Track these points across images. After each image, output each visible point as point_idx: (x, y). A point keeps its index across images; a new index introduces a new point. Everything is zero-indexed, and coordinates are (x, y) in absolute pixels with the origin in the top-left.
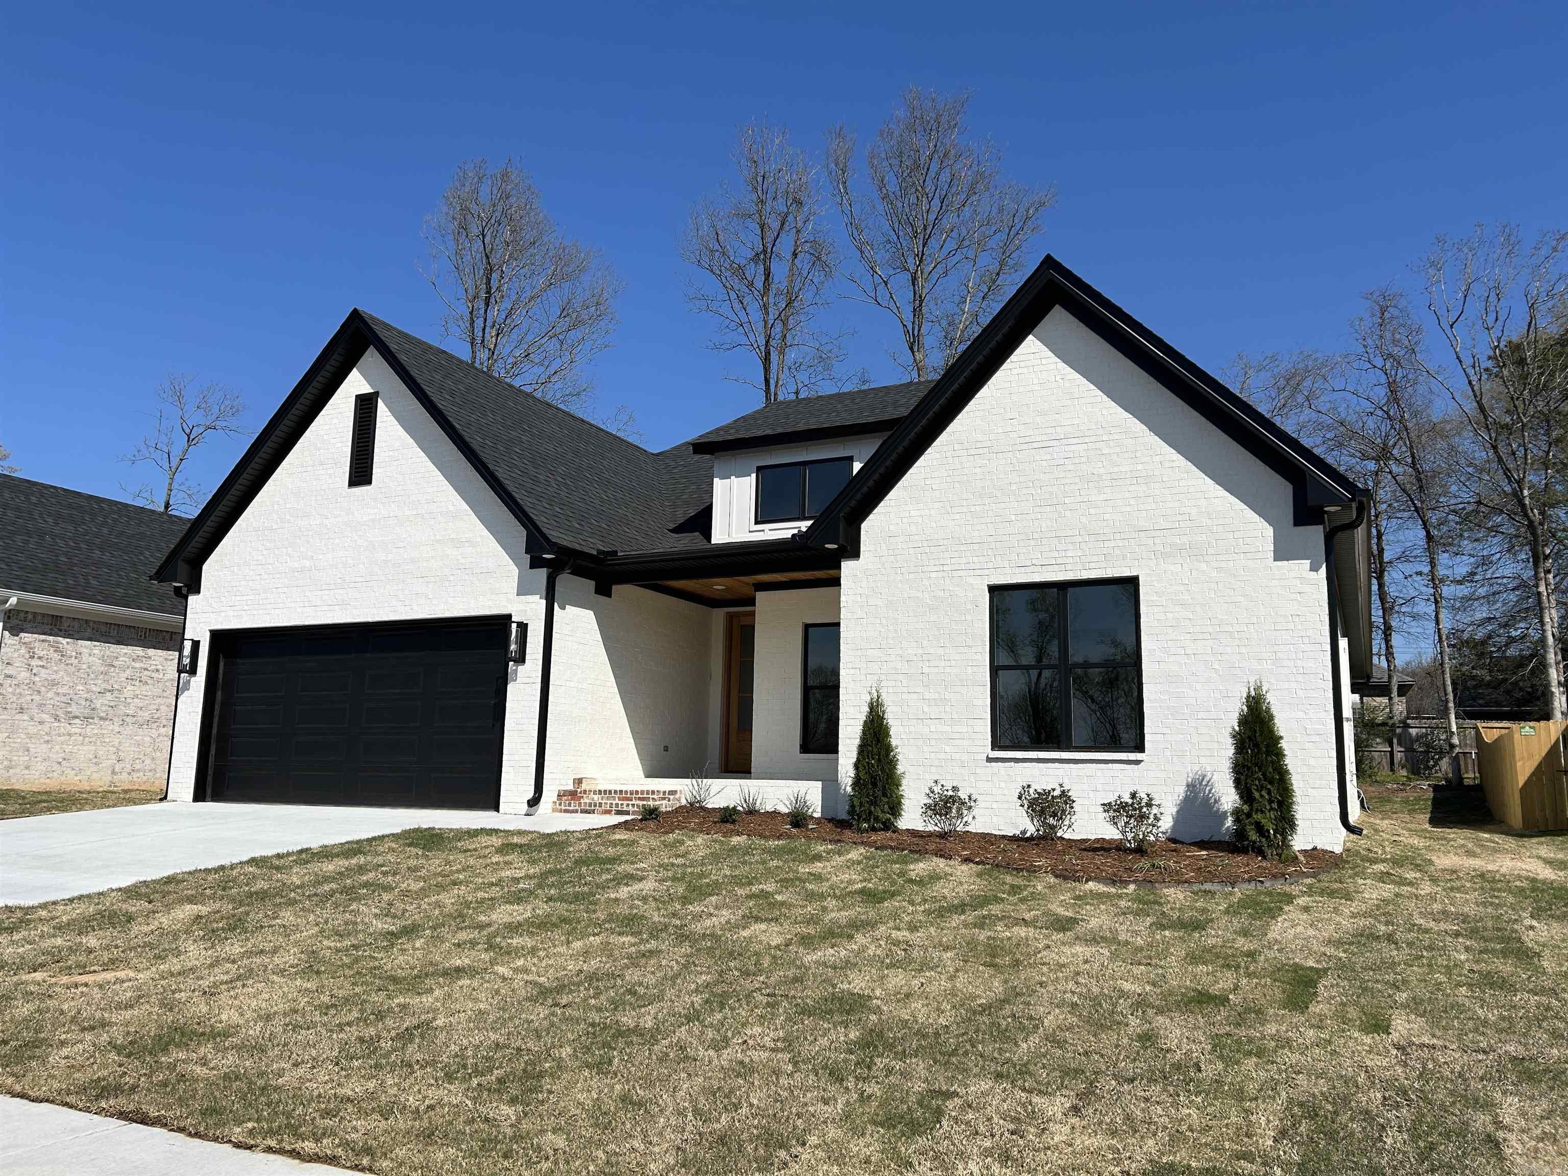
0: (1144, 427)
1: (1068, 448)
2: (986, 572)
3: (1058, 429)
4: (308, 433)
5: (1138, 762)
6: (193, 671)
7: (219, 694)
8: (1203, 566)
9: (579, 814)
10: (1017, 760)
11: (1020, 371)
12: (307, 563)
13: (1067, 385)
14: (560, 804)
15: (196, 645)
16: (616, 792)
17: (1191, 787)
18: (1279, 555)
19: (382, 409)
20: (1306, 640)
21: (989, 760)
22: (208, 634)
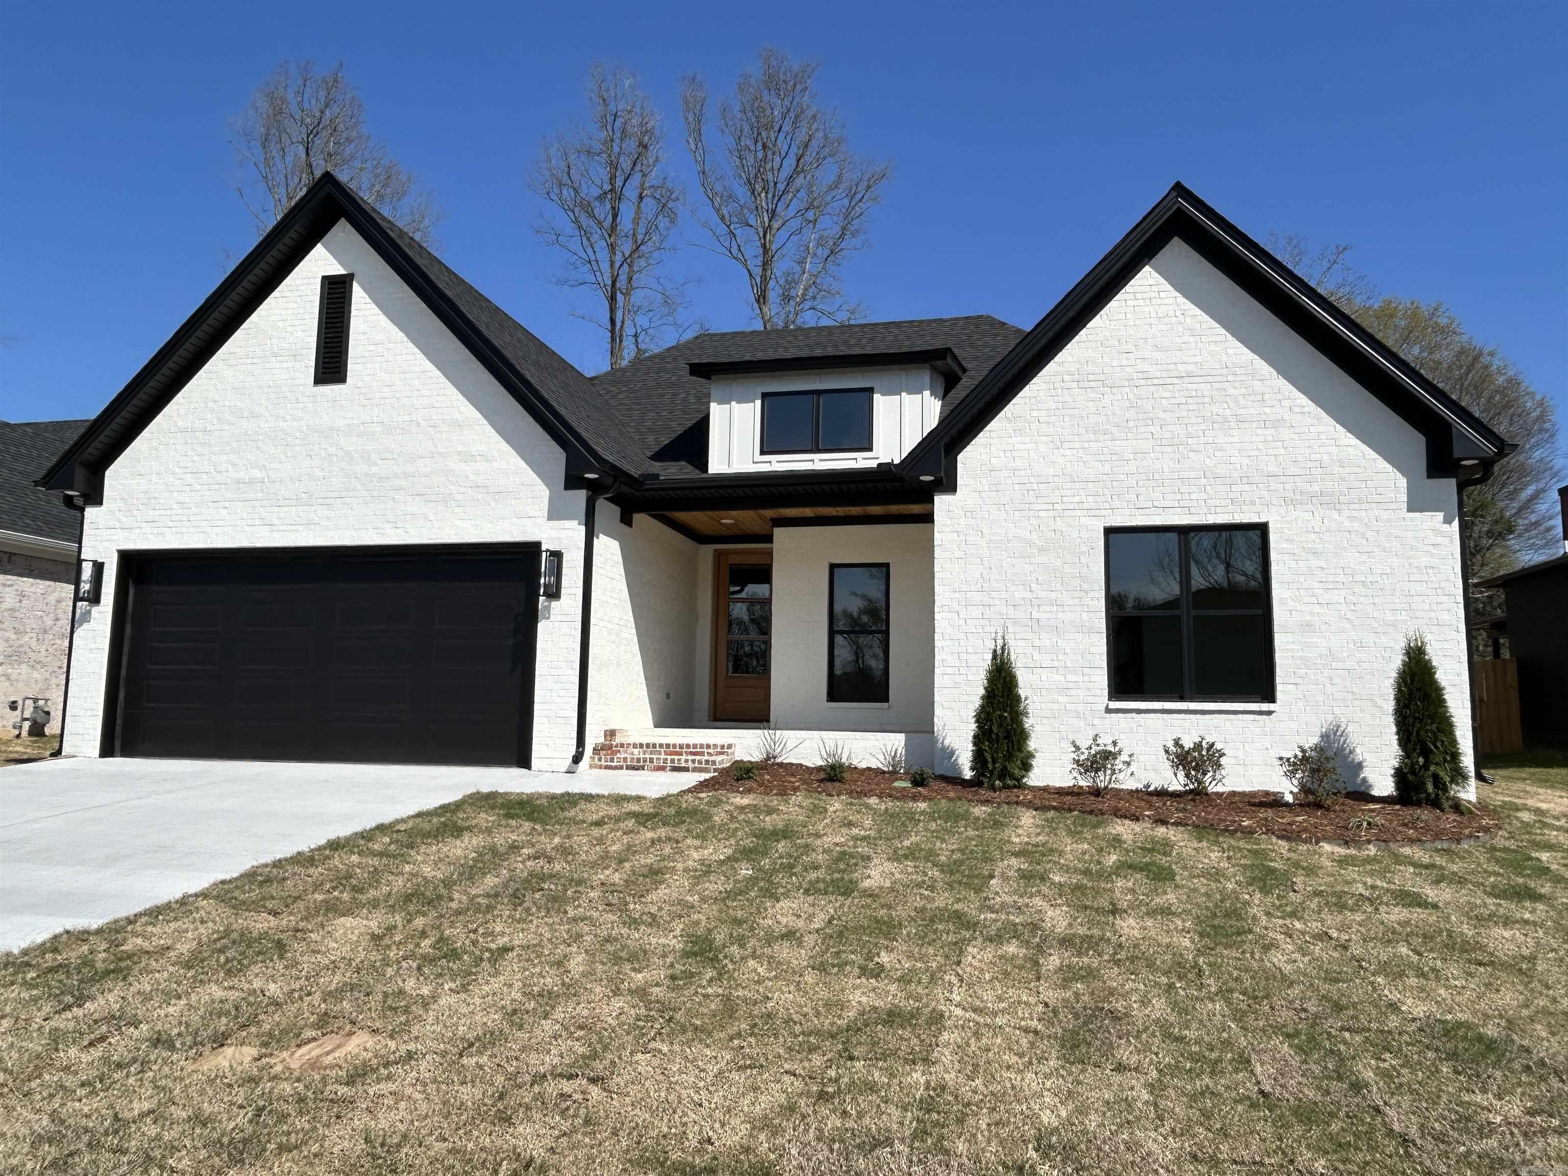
0: (1272, 370)
1: (1194, 386)
2: (1103, 512)
3: (1180, 367)
4: (254, 317)
5: (1269, 713)
6: (95, 598)
7: (128, 628)
8: (1335, 515)
9: (624, 772)
10: (1139, 711)
11: (1136, 303)
12: (257, 474)
13: (1188, 320)
14: (600, 760)
15: (99, 568)
16: (661, 746)
17: (1325, 736)
18: (1414, 506)
19: (358, 293)
20: (1440, 592)
21: (1108, 710)
22: (115, 556)
